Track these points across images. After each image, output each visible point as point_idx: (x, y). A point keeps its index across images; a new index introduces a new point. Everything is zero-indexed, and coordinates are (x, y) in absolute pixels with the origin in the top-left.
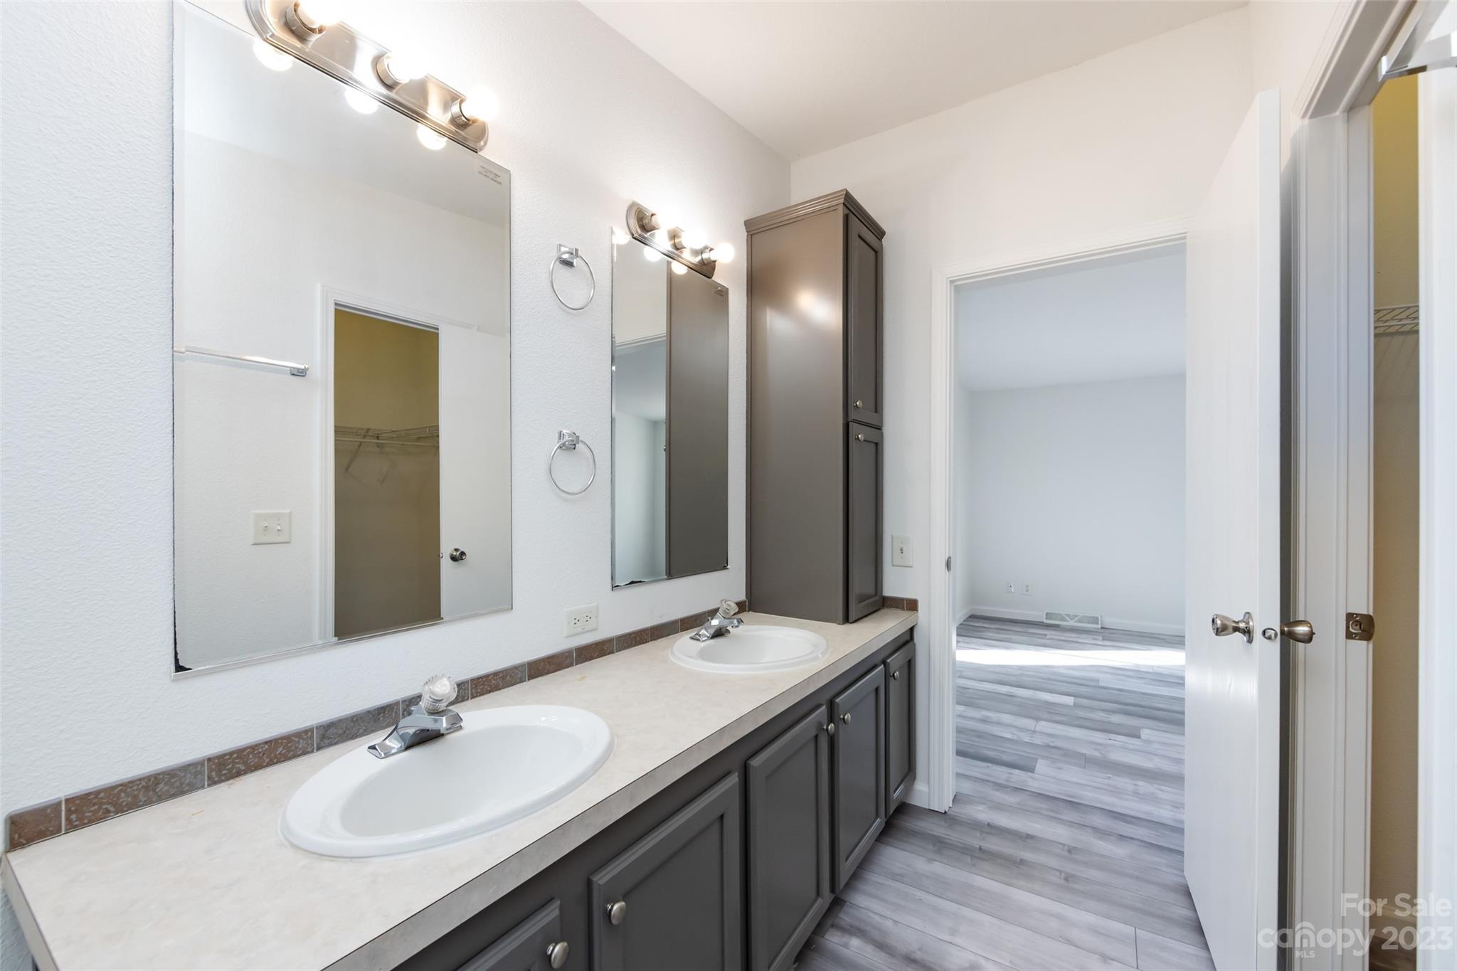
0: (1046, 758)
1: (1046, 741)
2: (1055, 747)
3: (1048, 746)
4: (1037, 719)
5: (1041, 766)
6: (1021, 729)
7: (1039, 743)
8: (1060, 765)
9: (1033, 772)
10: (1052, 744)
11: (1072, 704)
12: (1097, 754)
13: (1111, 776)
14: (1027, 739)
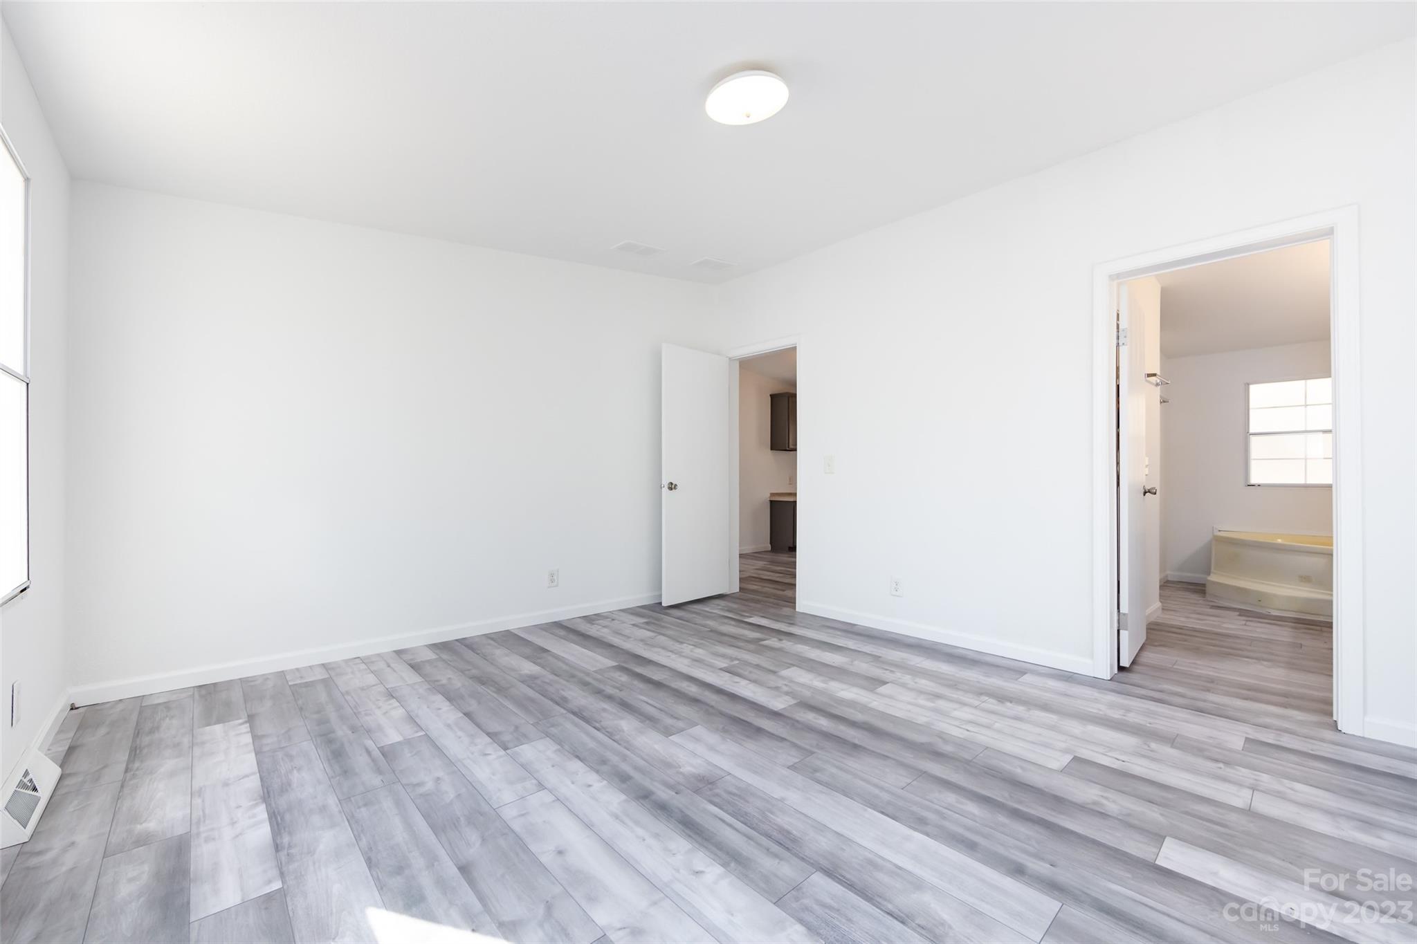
0: (1230, 750)
1: (1228, 770)
2: (1217, 761)
3: (1227, 763)
4: (1249, 812)
5: (1237, 743)
6: (1280, 795)
7: (1243, 770)
8: (1211, 741)
9: (1246, 738)
10: (1221, 765)
11: (1168, 842)
12: (1153, 745)
13: (1148, 725)
14: (1265, 778)
